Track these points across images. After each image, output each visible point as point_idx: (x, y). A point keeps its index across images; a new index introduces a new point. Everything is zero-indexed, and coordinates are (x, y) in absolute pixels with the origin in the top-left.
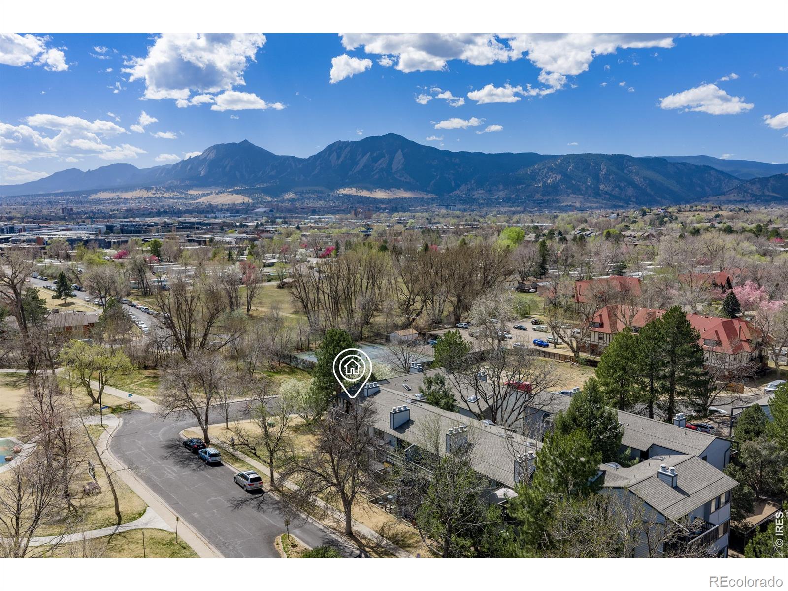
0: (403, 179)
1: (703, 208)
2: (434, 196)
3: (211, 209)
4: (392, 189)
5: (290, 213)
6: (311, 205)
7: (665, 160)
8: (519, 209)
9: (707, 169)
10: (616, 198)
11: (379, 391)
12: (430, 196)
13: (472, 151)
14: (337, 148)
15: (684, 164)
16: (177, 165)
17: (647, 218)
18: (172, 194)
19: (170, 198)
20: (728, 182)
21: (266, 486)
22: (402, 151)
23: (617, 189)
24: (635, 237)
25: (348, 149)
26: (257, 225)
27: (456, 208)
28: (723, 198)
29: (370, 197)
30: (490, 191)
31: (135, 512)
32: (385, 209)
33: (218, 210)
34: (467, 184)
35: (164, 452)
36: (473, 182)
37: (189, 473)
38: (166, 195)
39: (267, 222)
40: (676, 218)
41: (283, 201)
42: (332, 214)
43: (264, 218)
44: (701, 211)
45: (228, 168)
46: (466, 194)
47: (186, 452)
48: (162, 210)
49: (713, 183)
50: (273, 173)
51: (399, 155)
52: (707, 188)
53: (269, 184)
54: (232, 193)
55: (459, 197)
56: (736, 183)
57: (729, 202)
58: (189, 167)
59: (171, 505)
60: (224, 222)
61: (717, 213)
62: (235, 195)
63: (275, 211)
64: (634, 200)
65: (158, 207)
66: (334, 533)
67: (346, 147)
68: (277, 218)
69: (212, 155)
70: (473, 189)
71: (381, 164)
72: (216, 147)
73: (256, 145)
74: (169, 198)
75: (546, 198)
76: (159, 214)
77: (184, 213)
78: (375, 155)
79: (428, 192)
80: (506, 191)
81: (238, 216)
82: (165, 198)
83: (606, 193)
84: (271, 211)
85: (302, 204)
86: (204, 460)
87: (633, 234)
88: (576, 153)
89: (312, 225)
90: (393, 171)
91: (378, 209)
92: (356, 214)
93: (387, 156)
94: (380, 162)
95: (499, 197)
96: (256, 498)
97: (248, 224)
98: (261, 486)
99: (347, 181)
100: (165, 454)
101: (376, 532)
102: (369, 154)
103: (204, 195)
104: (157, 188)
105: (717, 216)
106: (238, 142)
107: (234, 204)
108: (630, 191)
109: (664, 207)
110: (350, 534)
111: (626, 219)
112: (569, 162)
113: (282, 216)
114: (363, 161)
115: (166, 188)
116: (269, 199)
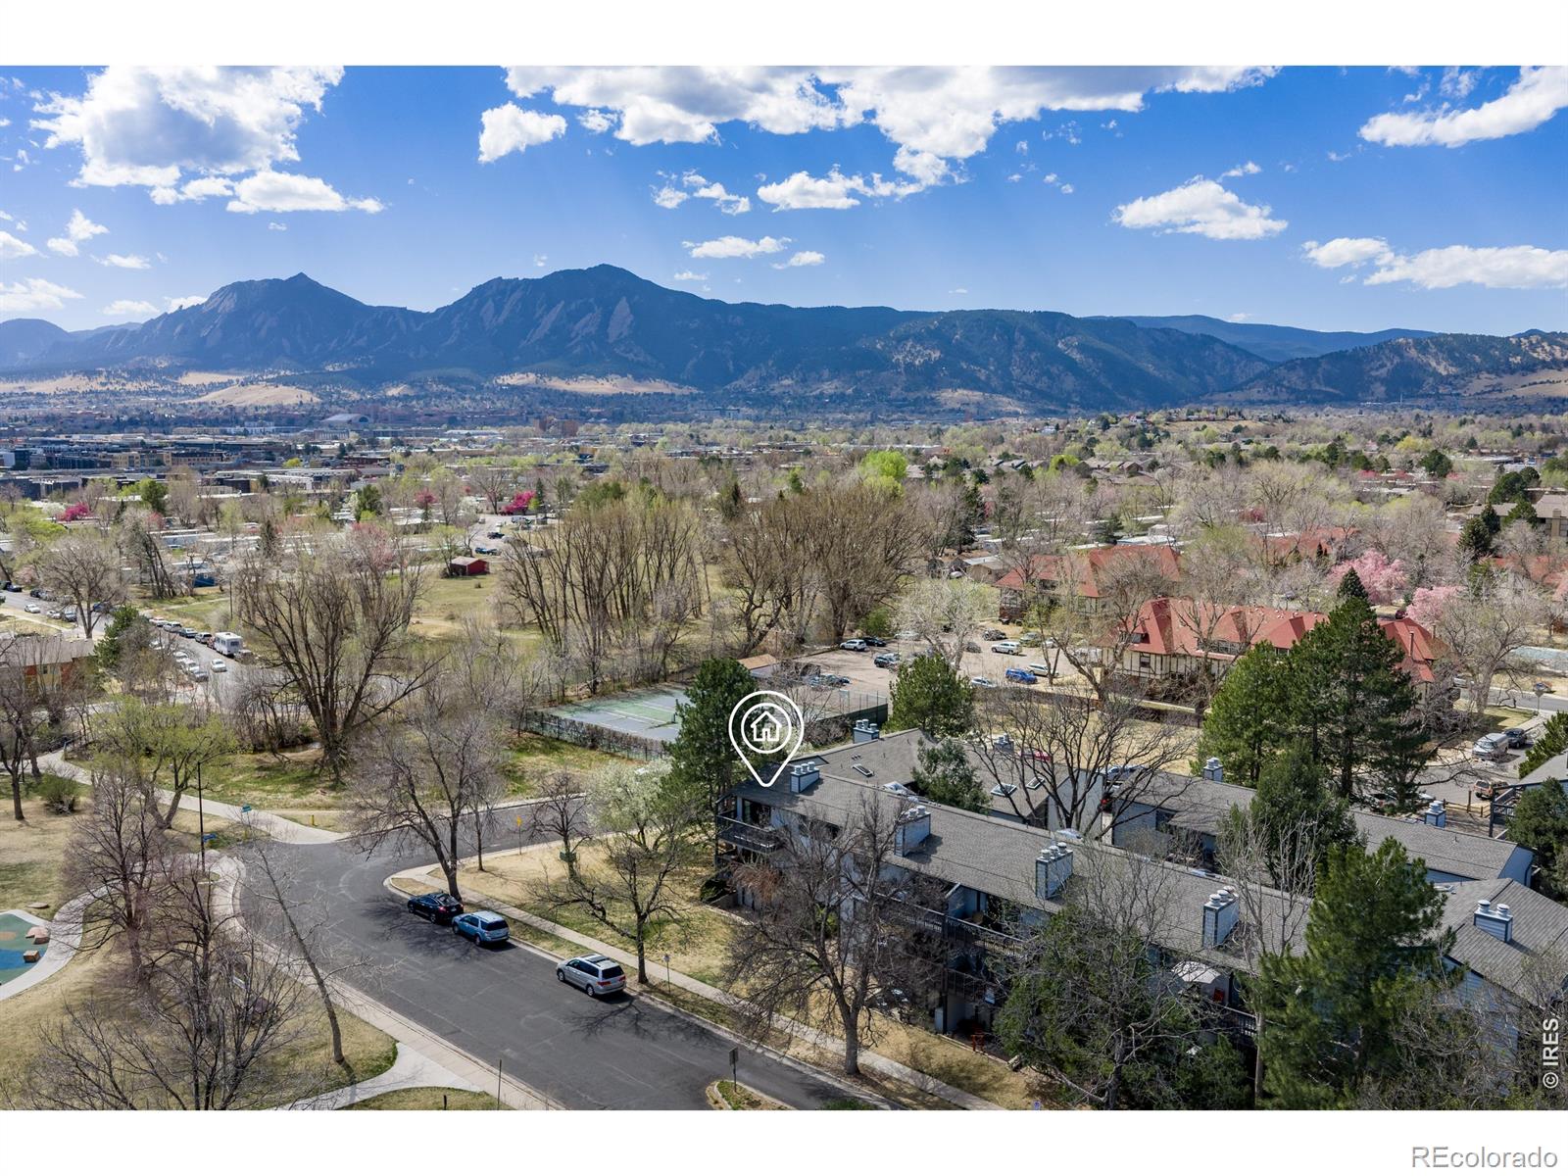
0: (631, 356)
1: (1211, 416)
2: (695, 391)
3: (232, 417)
4: (610, 377)
5: (405, 424)
6: (445, 407)
7: (1131, 323)
8: (861, 416)
9: (1208, 341)
10: (1043, 395)
11: (819, 781)
12: (686, 390)
13: (767, 303)
14: (495, 292)
15: (1166, 331)
16: (151, 323)
17: (1113, 432)
18: (144, 386)
19: (139, 393)
20: (1245, 366)
21: (632, 986)
22: (628, 301)
23: (1045, 379)
24: (1108, 470)
25: (517, 295)
26: (342, 450)
27: (740, 415)
28: (1238, 396)
29: (565, 393)
30: (804, 381)
31: (376, 1055)
32: (599, 416)
33: (248, 419)
34: (757, 368)
35: (376, 926)
36: (770, 363)
37: (451, 965)
38: (129, 387)
39: (361, 443)
40: (1167, 435)
41: (384, 401)
42: (493, 425)
43: (352, 434)
44: (1208, 419)
45: (263, 333)
46: (757, 387)
47: (423, 924)
48: (125, 418)
49: (1218, 367)
50: (362, 342)
51: (622, 308)
52: (1208, 377)
53: (353, 366)
54: (276, 382)
55: (744, 392)
56: (1260, 367)
57: (1252, 403)
58: (178, 329)
59: (444, 1035)
60: (270, 443)
61: (1236, 424)
62: (281, 387)
63: (371, 420)
64: (1077, 400)
65: (115, 413)
66: (819, 1073)
67: (513, 291)
68: (378, 434)
69: (229, 304)
70: (771, 377)
71: (586, 326)
72: (237, 287)
73: (324, 283)
74: (137, 395)
75: (912, 396)
76: (118, 426)
77: (176, 425)
78: (573, 306)
79: (682, 383)
80: (836, 383)
81: (294, 431)
82: (129, 393)
83: (1025, 386)
84: (363, 420)
85: (426, 405)
86: (471, 937)
87: (1102, 464)
88: (967, 308)
89: (459, 448)
90: (611, 341)
91: (585, 417)
92: (544, 426)
93: (598, 311)
94: (583, 321)
95: (822, 393)
96: (621, 1010)
97: (322, 447)
98: (623, 985)
99: (517, 358)
100: (380, 930)
101: (904, 1064)
102: (560, 306)
103: (213, 387)
104: (109, 373)
105: (1238, 429)
106: (284, 278)
107: (281, 407)
108: (1069, 382)
109: (1139, 413)
110: (855, 1072)
111: (1074, 435)
112: (955, 326)
113: (389, 429)
114: (549, 320)
115: (130, 372)
116: (355, 396)
